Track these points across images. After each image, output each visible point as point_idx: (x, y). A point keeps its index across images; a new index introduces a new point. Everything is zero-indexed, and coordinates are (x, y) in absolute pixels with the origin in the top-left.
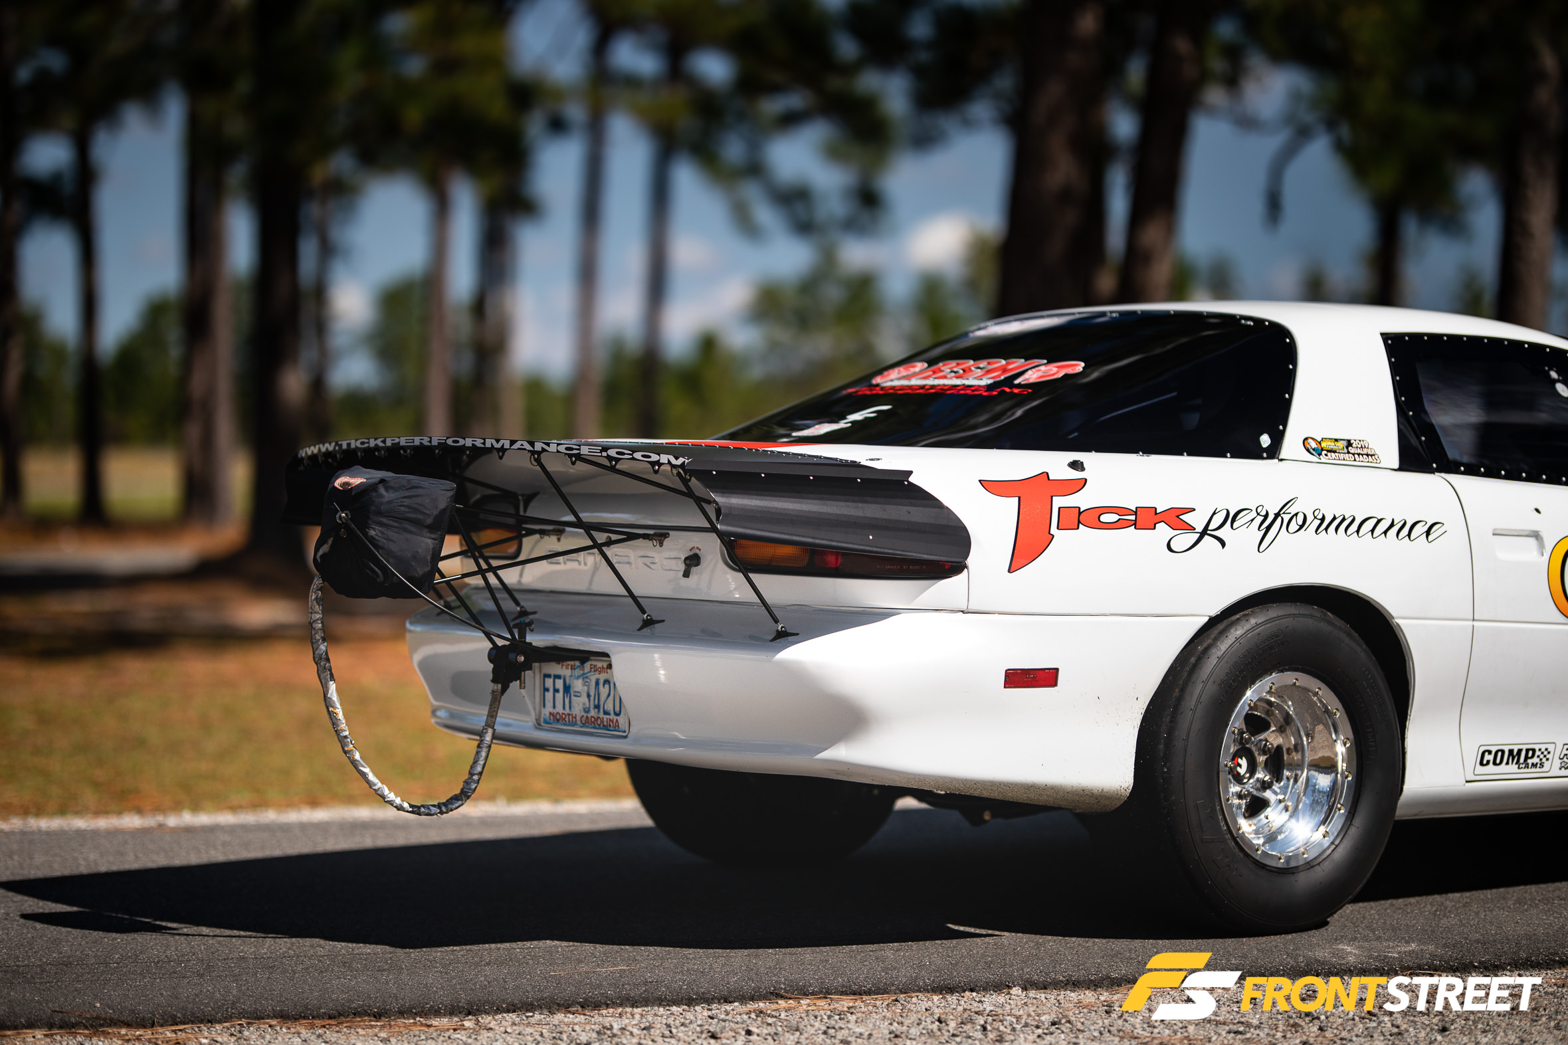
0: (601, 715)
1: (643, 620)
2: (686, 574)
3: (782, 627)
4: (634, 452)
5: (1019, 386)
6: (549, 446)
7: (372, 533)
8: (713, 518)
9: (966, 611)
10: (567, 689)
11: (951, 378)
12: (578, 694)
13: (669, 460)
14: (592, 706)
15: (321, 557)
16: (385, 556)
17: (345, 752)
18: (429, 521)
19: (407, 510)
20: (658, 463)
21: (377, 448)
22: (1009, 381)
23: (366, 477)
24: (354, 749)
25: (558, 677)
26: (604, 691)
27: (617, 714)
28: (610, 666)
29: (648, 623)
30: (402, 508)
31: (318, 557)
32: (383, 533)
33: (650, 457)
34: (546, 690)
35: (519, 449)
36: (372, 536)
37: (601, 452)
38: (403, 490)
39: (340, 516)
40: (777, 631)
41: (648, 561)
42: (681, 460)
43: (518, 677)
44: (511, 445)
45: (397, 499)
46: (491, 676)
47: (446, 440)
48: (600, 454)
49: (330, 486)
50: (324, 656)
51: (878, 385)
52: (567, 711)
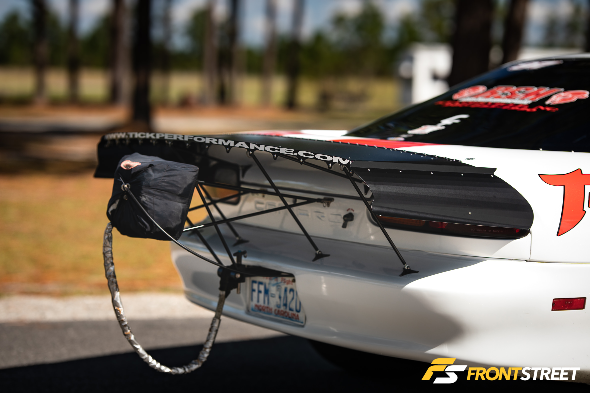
0: (288, 310)
1: (316, 254)
2: (344, 226)
3: (408, 267)
4: (315, 154)
5: (549, 106)
6: (259, 147)
7: (143, 199)
8: (363, 191)
9: (529, 261)
10: (267, 292)
11: (504, 98)
12: (273, 296)
13: (339, 160)
14: (282, 304)
15: (112, 212)
16: (152, 214)
17: (125, 335)
18: (180, 192)
19: (166, 184)
20: (331, 162)
21: (150, 138)
22: (542, 102)
23: (141, 162)
24: (130, 333)
25: (261, 283)
26: (290, 296)
27: (298, 311)
28: (294, 281)
29: (319, 256)
30: (163, 184)
31: (110, 211)
32: (150, 199)
33: (326, 158)
34: (253, 290)
35: (240, 147)
36: (143, 202)
37: (293, 153)
38: (164, 171)
39: (124, 187)
40: (404, 269)
41: (320, 215)
42: (346, 162)
43: (236, 286)
44: (235, 144)
45: (159, 177)
46: (219, 285)
47: (193, 138)
48: (293, 154)
49: (118, 166)
50: (112, 274)
51: (456, 101)
52: (266, 305)
